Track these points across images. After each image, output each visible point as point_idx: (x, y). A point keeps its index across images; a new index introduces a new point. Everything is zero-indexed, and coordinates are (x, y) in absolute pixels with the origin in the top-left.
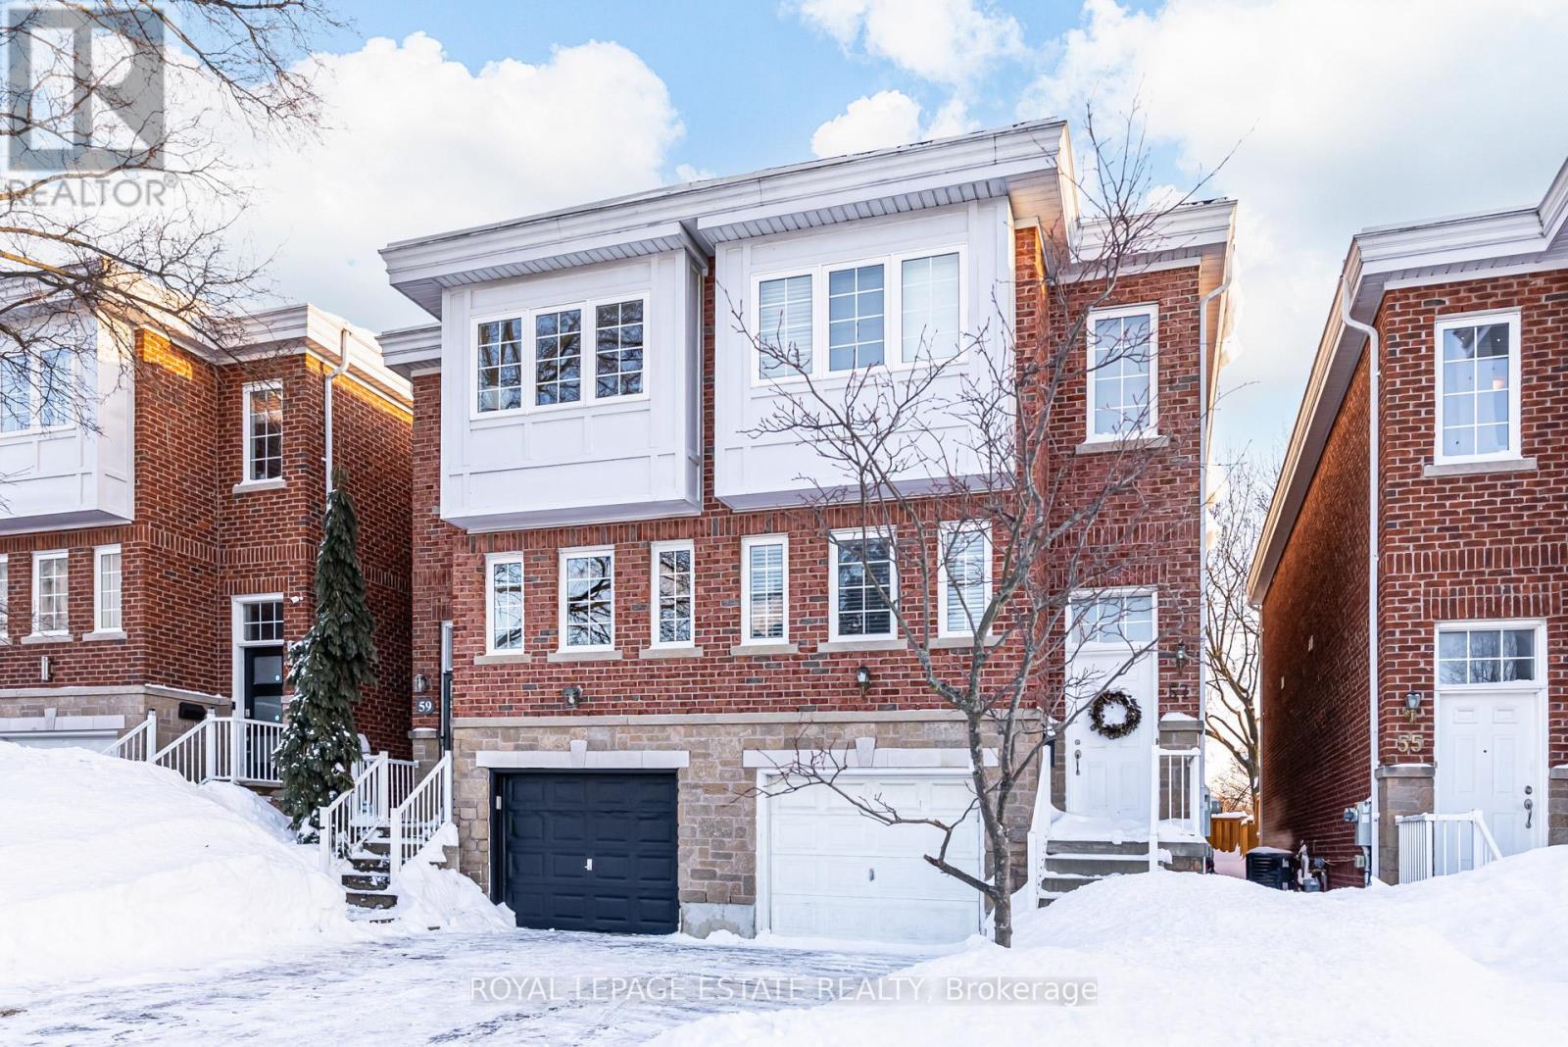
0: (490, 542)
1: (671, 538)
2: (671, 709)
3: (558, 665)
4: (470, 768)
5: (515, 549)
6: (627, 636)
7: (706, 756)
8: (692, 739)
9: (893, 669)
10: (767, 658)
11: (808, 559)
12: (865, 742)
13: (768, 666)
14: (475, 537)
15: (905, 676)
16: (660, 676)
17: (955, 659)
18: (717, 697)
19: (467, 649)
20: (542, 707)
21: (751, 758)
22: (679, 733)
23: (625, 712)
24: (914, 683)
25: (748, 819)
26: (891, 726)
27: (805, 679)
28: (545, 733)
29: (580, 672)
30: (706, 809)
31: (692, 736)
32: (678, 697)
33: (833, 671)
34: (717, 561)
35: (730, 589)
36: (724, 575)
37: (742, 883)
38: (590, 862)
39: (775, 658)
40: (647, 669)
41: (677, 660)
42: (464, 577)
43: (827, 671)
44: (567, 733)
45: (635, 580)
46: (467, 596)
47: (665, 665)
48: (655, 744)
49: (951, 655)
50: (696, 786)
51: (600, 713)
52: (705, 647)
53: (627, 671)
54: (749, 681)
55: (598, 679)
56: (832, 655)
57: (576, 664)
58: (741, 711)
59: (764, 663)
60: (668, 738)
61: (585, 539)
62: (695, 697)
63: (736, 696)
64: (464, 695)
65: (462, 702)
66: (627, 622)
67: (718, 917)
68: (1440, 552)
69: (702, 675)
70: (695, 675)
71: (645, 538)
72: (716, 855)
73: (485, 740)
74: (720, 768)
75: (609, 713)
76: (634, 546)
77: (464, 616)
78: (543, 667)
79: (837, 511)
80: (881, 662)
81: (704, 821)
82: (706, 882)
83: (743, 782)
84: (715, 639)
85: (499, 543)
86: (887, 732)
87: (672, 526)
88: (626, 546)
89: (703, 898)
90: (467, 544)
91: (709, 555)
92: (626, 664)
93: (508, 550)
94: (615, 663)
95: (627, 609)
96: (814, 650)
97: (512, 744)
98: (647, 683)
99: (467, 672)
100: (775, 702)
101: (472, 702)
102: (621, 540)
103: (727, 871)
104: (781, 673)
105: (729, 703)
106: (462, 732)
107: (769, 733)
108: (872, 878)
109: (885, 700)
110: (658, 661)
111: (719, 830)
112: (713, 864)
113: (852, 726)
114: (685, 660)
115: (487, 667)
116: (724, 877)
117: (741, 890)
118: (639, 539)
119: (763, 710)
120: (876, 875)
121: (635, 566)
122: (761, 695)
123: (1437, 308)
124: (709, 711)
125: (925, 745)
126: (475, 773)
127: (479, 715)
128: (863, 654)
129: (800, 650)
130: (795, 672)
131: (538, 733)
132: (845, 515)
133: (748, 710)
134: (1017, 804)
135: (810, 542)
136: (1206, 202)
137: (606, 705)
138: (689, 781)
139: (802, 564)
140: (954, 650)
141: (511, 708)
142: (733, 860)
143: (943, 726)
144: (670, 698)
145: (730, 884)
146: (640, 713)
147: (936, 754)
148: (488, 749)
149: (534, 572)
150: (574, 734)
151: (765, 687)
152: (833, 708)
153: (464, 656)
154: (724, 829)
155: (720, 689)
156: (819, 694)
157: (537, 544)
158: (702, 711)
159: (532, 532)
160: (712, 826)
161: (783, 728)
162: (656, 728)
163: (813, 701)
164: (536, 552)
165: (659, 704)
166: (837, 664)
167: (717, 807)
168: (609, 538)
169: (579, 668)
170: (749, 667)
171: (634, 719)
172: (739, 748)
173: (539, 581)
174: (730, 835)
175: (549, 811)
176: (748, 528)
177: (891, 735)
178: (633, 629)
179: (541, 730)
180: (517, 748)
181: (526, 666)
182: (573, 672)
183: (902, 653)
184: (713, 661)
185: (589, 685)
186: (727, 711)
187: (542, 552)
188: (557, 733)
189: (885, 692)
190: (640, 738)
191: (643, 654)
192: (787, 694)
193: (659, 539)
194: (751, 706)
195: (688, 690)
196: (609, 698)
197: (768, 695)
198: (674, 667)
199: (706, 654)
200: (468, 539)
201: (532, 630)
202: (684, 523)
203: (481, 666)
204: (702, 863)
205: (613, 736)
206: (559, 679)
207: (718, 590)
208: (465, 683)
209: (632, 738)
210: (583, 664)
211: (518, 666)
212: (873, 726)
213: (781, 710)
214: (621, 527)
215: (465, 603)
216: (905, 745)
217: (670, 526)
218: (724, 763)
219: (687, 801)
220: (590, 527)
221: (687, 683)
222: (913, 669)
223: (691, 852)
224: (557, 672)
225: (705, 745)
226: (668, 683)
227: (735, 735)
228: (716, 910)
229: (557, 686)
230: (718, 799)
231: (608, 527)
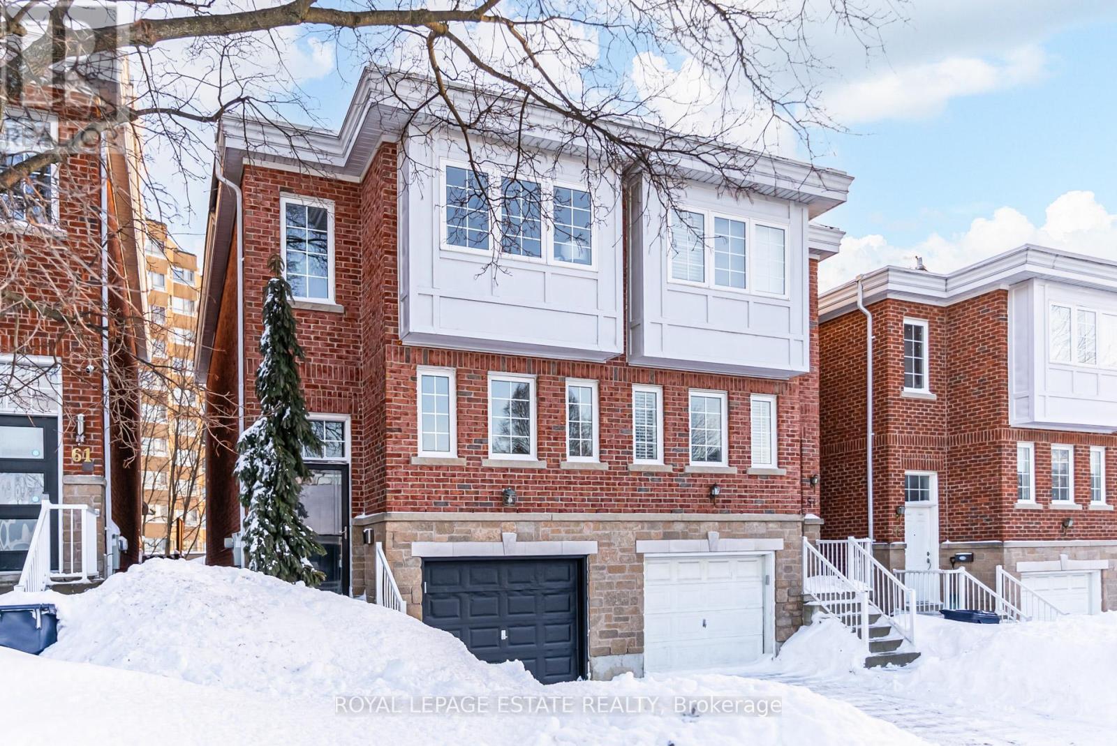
0: (425, 356)
1: (584, 377)
2: (584, 509)
3: (491, 469)
4: (405, 558)
5: (449, 365)
6: (550, 450)
7: (609, 545)
8: (599, 532)
9: (728, 486)
10: (652, 474)
11: (677, 406)
12: (713, 534)
13: (652, 480)
14: (409, 348)
15: (735, 491)
16: (575, 483)
17: (762, 482)
18: (618, 501)
19: (402, 449)
20: (476, 504)
21: (642, 546)
22: (589, 527)
23: (548, 511)
24: (740, 496)
25: (639, 590)
26: (727, 524)
27: (677, 490)
28: (478, 526)
29: (511, 476)
30: (610, 585)
31: (598, 529)
32: (589, 500)
33: (694, 486)
34: (617, 400)
35: (627, 422)
36: (622, 411)
37: (635, 638)
38: (503, 633)
39: (657, 474)
40: (566, 477)
41: (589, 472)
42: (399, 384)
43: (689, 486)
44: (498, 526)
45: (556, 406)
46: (401, 401)
47: (579, 475)
48: (571, 535)
49: (759, 479)
50: (603, 568)
51: (528, 511)
52: (610, 463)
53: (550, 477)
54: (640, 490)
55: (526, 482)
56: (693, 475)
57: (507, 469)
58: (634, 511)
59: (650, 478)
60: (581, 531)
61: (514, 367)
62: (602, 500)
63: (632, 500)
64: (399, 491)
65: (396, 498)
66: (549, 439)
67: (619, 665)
68: (906, 435)
69: (607, 484)
70: (602, 483)
71: (564, 374)
72: (616, 619)
73: (419, 533)
74: (620, 554)
75: (535, 511)
76: (554, 379)
77: (399, 419)
78: (477, 470)
79: (695, 376)
80: (722, 481)
81: (609, 594)
82: (611, 640)
83: (636, 564)
84: (617, 458)
85: (434, 358)
86: (724, 528)
87: (583, 367)
88: (548, 378)
89: (609, 652)
90: (401, 354)
91: (611, 394)
92: (549, 472)
93: (443, 365)
94: (540, 471)
95: (549, 428)
96: (682, 470)
97: (447, 535)
98: (566, 488)
99: (402, 470)
100: (657, 506)
101: (407, 497)
102: (544, 373)
103: (625, 630)
104: (661, 485)
105: (626, 506)
106: (396, 525)
107: (653, 528)
108: (704, 625)
109: (724, 507)
110: (574, 472)
111: (620, 600)
112: (615, 626)
113: (705, 524)
114: (594, 472)
115: (422, 467)
116: (622, 635)
117: (633, 643)
118: (559, 374)
119: (649, 511)
120: (707, 623)
121: (555, 395)
122: (648, 500)
123: (904, 312)
124: (612, 511)
125: (745, 536)
126: (411, 562)
127: (413, 510)
128: (711, 475)
129: (673, 469)
130: (670, 485)
131: (471, 527)
132: (699, 379)
133: (639, 511)
134: (792, 573)
135: (679, 395)
136: (831, 228)
137: (532, 504)
138: (597, 564)
139: (674, 409)
140: (761, 476)
141: (446, 504)
142: (629, 622)
143: (755, 524)
144: (583, 500)
145: (628, 639)
146: (560, 511)
147: (751, 542)
148: (421, 540)
149: (468, 388)
150: (505, 528)
151: (650, 495)
152: (693, 511)
153: (399, 456)
154: (622, 599)
155: (620, 495)
156: (685, 501)
157: (471, 364)
158: (607, 511)
159: (466, 354)
160: (615, 597)
161: (661, 524)
162: (572, 524)
163: (681, 506)
164: (470, 371)
165: (575, 505)
166: (696, 481)
167: (618, 583)
168: (534, 368)
169: (509, 473)
170: (640, 479)
171: (557, 516)
172: (633, 539)
173: (472, 396)
174: (626, 603)
175: (465, 592)
176: (638, 378)
177: (727, 530)
178: (553, 444)
179: (474, 524)
180: (451, 539)
181: (461, 468)
182: (504, 476)
183: (733, 476)
184: (615, 474)
185: (518, 487)
186: (625, 511)
187: (475, 372)
188: (488, 526)
189: (724, 501)
190: (559, 531)
191: (564, 466)
192: (665, 501)
193: (574, 376)
194: (641, 508)
195: (596, 495)
196: (534, 499)
197: (653, 501)
198: (586, 476)
199: (610, 468)
200: (402, 350)
201: (466, 437)
202: (593, 367)
203: (417, 466)
204: (608, 626)
205: (537, 530)
206: (491, 481)
207: (618, 421)
208: (400, 480)
209: (553, 532)
210: (513, 470)
211: (454, 468)
212: (717, 523)
213: (661, 511)
214: (544, 362)
215: (399, 407)
216: (734, 537)
217: (583, 368)
218: (623, 550)
219: (596, 579)
220: (519, 357)
221: (596, 489)
222: (739, 487)
223: (599, 618)
224: (490, 475)
225: (609, 536)
226: (582, 489)
227: (630, 529)
228: (616, 660)
229: (490, 487)
230: (618, 577)
231: (534, 360)
